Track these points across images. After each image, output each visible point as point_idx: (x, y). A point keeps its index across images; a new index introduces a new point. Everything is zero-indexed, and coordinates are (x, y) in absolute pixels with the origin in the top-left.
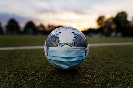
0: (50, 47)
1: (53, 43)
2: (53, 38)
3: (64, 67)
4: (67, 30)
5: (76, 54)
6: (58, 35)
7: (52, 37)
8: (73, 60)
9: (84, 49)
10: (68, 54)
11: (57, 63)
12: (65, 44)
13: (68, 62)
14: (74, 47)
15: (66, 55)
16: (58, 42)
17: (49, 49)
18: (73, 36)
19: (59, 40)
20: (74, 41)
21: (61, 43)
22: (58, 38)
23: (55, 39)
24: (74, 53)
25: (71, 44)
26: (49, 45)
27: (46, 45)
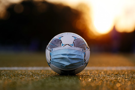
1: (56, 44)
2: (57, 41)
6: (61, 38)
7: (55, 40)
8: (73, 57)
10: (69, 51)
13: (69, 58)
14: (74, 47)
15: (67, 52)
16: (61, 43)
17: (52, 50)
18: (74, 39)
19: (61, 42)
20: (74, 42)
21: (63, 44)
22: (61, 40)
23: (58, 41)
24: (74, 51)
25: (71, 45)
26: (52, 47)
27: (49, 48)
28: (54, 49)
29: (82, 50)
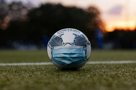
0: (54, 47)
1: (57, 43)
2: (57, 39)
3: (66, 63)
4: (69, 32)
5: (76, 51)
6: (62, 37)
8: (74, 56)
9: (84, 48)
10: (70, 51)
11: (61, 60)
12: (67, 43)
13: (70, 57)
14: (75, 46)
15: (68, 51)
17: (53, 48)
18: (74, 37)
19: (62, 41)
20: (74, 41)
21: (64, 43)
22: (62, 39)
23: (59, 40)
24: (75, 50)
25: (72, 43)
26: (53, 45)
27: (50, 46)
28: (55, 48)
29: (82, 48)
